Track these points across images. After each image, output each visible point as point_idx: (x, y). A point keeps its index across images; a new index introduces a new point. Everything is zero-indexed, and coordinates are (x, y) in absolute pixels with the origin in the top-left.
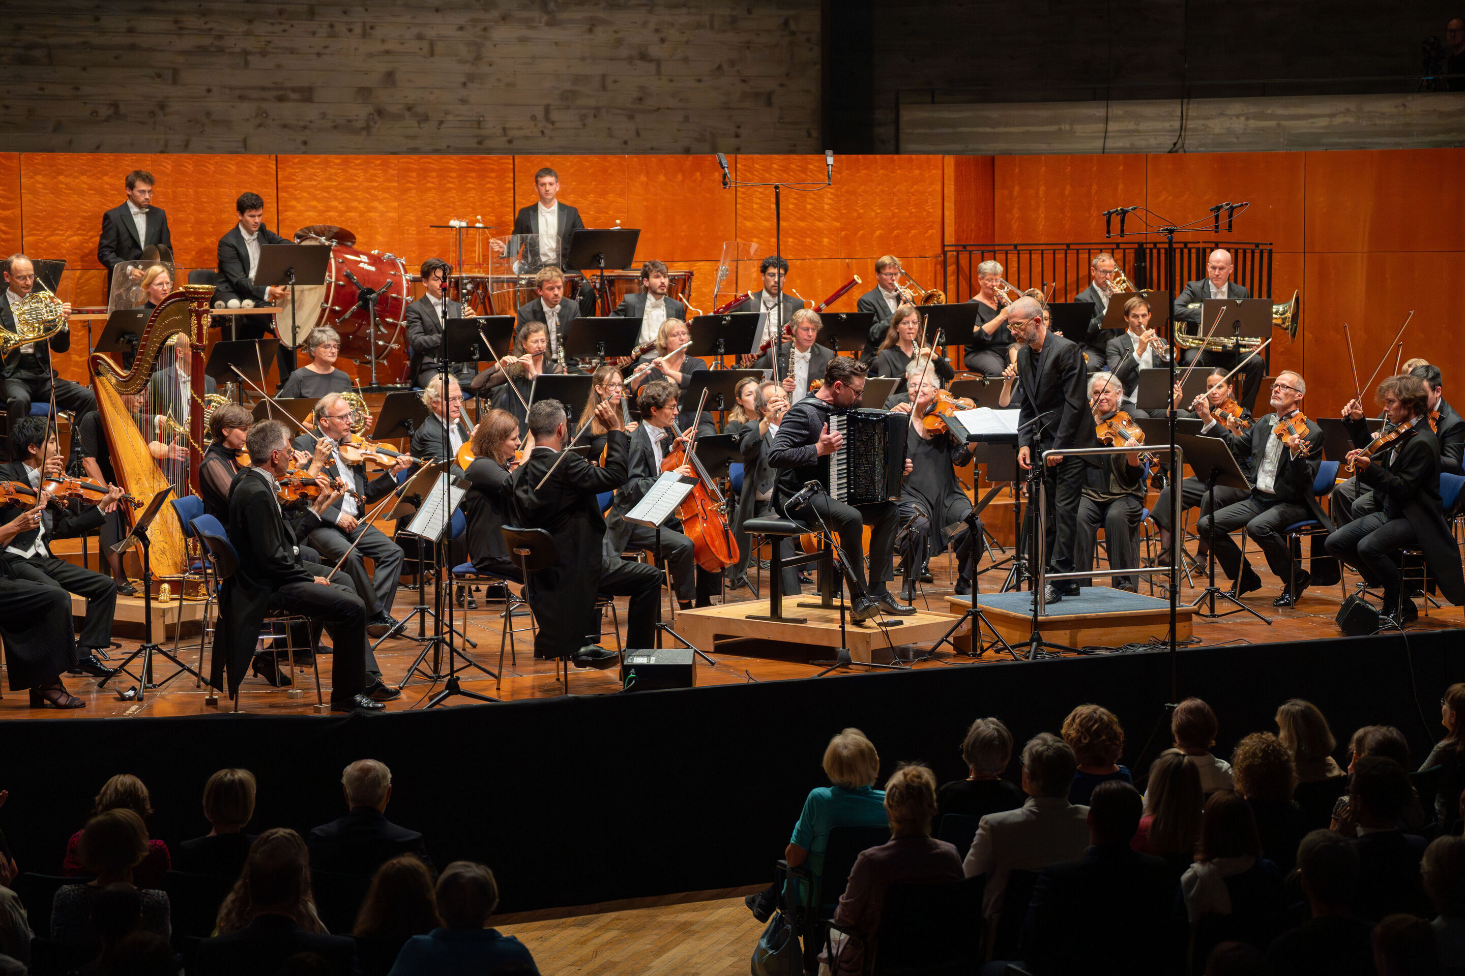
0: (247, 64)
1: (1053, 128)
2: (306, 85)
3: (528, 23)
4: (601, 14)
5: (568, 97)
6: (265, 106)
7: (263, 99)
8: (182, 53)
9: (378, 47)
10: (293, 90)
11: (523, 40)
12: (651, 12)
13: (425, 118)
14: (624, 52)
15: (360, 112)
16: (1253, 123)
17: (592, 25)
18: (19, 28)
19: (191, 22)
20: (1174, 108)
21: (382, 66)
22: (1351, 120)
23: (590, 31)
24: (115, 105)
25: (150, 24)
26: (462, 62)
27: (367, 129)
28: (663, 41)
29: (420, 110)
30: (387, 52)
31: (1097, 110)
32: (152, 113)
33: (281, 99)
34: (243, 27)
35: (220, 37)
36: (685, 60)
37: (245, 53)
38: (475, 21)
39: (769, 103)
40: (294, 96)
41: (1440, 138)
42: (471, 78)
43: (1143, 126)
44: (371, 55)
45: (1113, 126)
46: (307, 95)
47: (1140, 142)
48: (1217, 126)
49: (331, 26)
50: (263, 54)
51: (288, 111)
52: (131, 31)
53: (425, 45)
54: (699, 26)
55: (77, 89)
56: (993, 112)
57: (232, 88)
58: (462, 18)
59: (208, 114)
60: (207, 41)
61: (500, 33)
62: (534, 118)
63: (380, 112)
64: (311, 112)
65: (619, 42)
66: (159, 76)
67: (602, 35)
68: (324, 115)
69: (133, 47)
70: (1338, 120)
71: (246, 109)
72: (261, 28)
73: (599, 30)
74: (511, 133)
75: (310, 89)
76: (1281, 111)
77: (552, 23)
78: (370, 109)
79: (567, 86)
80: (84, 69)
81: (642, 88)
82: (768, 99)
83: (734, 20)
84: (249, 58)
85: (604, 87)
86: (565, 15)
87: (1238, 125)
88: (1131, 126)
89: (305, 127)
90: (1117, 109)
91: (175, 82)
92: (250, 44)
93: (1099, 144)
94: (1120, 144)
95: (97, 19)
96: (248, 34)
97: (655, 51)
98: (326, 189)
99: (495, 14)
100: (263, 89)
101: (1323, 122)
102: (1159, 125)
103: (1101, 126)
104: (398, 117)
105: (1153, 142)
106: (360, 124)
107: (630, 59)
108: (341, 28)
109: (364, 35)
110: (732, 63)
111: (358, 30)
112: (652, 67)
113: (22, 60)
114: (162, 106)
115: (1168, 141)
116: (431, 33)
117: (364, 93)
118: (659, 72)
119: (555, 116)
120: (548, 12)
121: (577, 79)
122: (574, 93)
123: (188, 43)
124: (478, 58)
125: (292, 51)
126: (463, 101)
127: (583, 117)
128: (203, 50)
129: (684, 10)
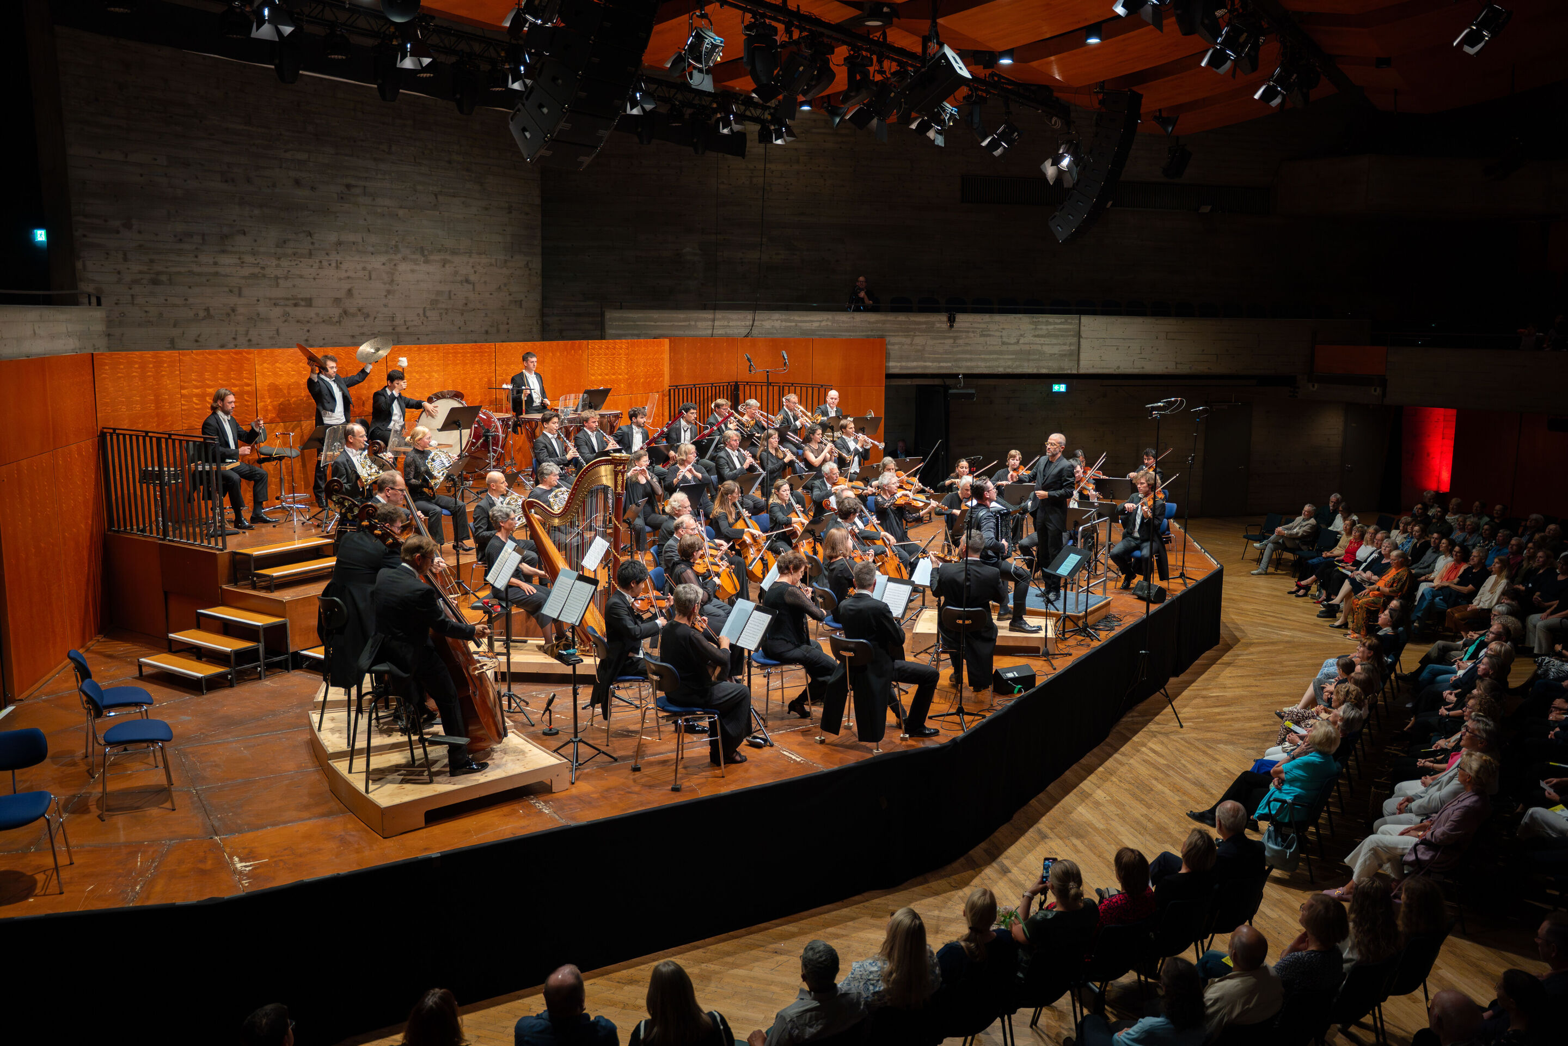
0: (277, 285)
1: (687, 323)
2: (309, 296)
3: (415, 262)
4: (449, 257)
5: (434, 302)
6: (287, 309)
7: (286, 305)
8: (244, 277)
9: (343, 275)
10: (302, 299)
11: (413, 271)
12: (470, 256)
13: (367, 316)
14: (459, 278)
15: (335, 312)
16: (784, 324)
17: (444, 263)
18: (152, 261)
19: (249, 259)
20: (749, 315)
21: (346, 286)
22: (830, 324)
23: (444, 266)
24: (207, 310)
25: (225, 260)
26: (385, 284)
27: (339, 322)
28: (475, 272)
29: (365, 311)
30: (349, 278)
31: (708, 315)
32: (228, 315)
33: (296, 305)
34: (275, 262)
35: (263, 268)
36: (485, 282)
37: (277, 278)
38: (391, 260)
39: (521, 306)
40: (303, 303)
41: (869, 333)
42: (389, 292)
43: (731, 324)
44: (340, 279)
45: (717, 323)
46: (309, 302)
47: (729, 331)
48: (767, 325)
49: (321, 262)
50: (286, 278)
51: (299, 312)
52: (215, 264)
53: (367, 273)
54: (491, 265)
55: (186, 300)
56: (655, 315)
57: (270, 299)
58: (383, 259)
59: (258, 314)
60: (257, 270)
61: (403, 267)
62: (418, 315)
63: (345, 312)
64: (311, 313)
65: (456, 273)
66: (231, 291)
67: (449, 269)
68: (317, 314)
69: (216, 274)
70: (824, 323)
71: (277, 311)
72: (285, 263)
73: (447, 266)
74: (409, 324)
75: (311, 299)
76: (797, 318)
77: (426, 262)
78: (340, 311)
79: (433, 297)
80: (190, 287)
81: (467, 298)
82: (520, 303)
83: (506, 261)
84: (279, 281)
85: (450, 298)
86: (432, 257)
87: (777, 324)
88: (726, 323)
89: (308, 322)
90: (719, 314)
91: (240, 295)
92: (279, 272)
93: (710, 332)
94: (720, 332)
95: (196, 257)
96: (278, 266)
97: (472, 278)
98: (420, 366)
99: (399, 256)
100: (288, 299)
101: (816, 324)
102: (739, 323)
103: (710, 323)
104: (354, 315)
105: (736, 331)
106: (336, 319)
107: (461, 282)
108: (325, 263)
109: (337, 267)
110: (505, 285)
111: (334, 264)
112: (471, 287)
113: (155, 282)
114: (233, 310)
115: (744, 331)
116: (369, 267)
117: (337, 301)
118: (474, 290)
119: (428, 313)
120: (424, 256)
121: (439, 293)
122: (437, 301)
123: (246, 271)
124: (392, 281)
125: (301, 277)
126: (385, 306)
127: (441, 314)
128: (254, 276)
129: (484, 256)
